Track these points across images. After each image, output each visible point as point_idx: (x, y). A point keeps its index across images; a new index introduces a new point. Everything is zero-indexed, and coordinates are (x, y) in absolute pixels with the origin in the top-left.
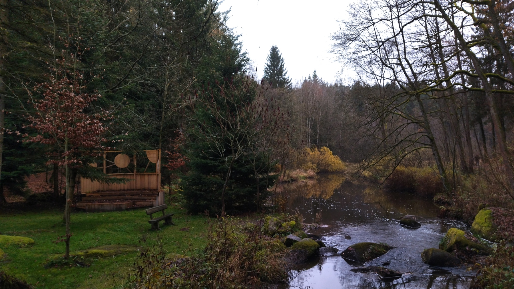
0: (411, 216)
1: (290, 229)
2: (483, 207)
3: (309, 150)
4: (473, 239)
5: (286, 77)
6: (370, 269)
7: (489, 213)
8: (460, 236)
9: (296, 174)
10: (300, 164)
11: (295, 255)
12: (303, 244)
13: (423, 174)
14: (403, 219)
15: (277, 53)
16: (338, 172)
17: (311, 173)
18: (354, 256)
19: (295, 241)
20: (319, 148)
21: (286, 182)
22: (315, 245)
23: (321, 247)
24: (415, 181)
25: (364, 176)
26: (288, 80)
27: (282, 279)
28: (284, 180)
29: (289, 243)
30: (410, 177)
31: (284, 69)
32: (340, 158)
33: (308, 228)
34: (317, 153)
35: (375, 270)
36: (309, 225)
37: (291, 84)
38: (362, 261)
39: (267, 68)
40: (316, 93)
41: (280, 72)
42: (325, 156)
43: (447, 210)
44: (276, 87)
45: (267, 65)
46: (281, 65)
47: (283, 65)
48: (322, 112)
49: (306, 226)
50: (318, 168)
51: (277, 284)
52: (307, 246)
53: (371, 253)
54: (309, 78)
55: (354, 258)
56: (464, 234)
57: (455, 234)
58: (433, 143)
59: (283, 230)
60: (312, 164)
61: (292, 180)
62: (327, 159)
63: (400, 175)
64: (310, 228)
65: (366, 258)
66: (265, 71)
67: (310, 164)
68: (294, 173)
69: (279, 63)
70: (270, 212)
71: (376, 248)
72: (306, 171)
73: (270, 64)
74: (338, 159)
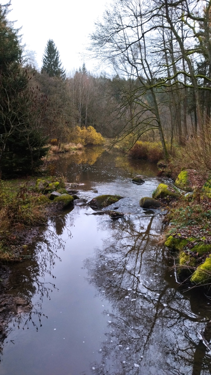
0: (140, 175)
1: (54, 187)
2: (184, 169)
3: (79, 128)
4: (172, 190)
5: (61, 68)
6: (105, 213)
7: (186, 173)
8: (165, 188)
9: (69, 147)
10: (73, 139)
11: (55, 206)
12: (61, 198)
13: (153, 147)
14: (134, 178)
15: (53, 46)
16: (100, 145)
17: (80, 146)
18: (96, 204)
19: (56, 196)
20: (86, 127)
21: (61, 152)
22: (70, 198)
23: (75, 199)
24: (148, 151)
25: (117, 148)
26: (62, 71)
27: (43, 223)
28: (59, 151)
29: (52, 197)
30: (145, 149)
31: (59, 60)
32: (102, 135)
33: (70, 186)
34: (85, 130)
35: (107, 213)
36: (70, 184)
37: (65, 74)
38: (101, 207)
39: (45, 59)
40: (85, 83)
41: (56, 63)
42: (91, 133)
43: (163, 172)
44: (53, 76)
45: (45, 56)
46: (57, 58)
47: (58, 57)
48: (90, 98)
49: (68, 185)
50: (85, 142)
51: (39, 226)
52: (64, 199)
53: (108, 202)
54: (80, 70)
55: (96, 206)
56: (167, 187)
57: (162, 188)
58: (159, 125)
59: (49, 189)
60: (82, 139)
61: (65, 151)
62: (93, 135)
63: (139, 148)
64: (72, 186)
65: (104, 205)
66: (44, 61)
67: (80, 140)
68: (67, 146)
69: (55, 55)
70: (43, 176)
71: (111, 198)
72: (76, 144)
73: (48, 56)
74: (101, 135)
